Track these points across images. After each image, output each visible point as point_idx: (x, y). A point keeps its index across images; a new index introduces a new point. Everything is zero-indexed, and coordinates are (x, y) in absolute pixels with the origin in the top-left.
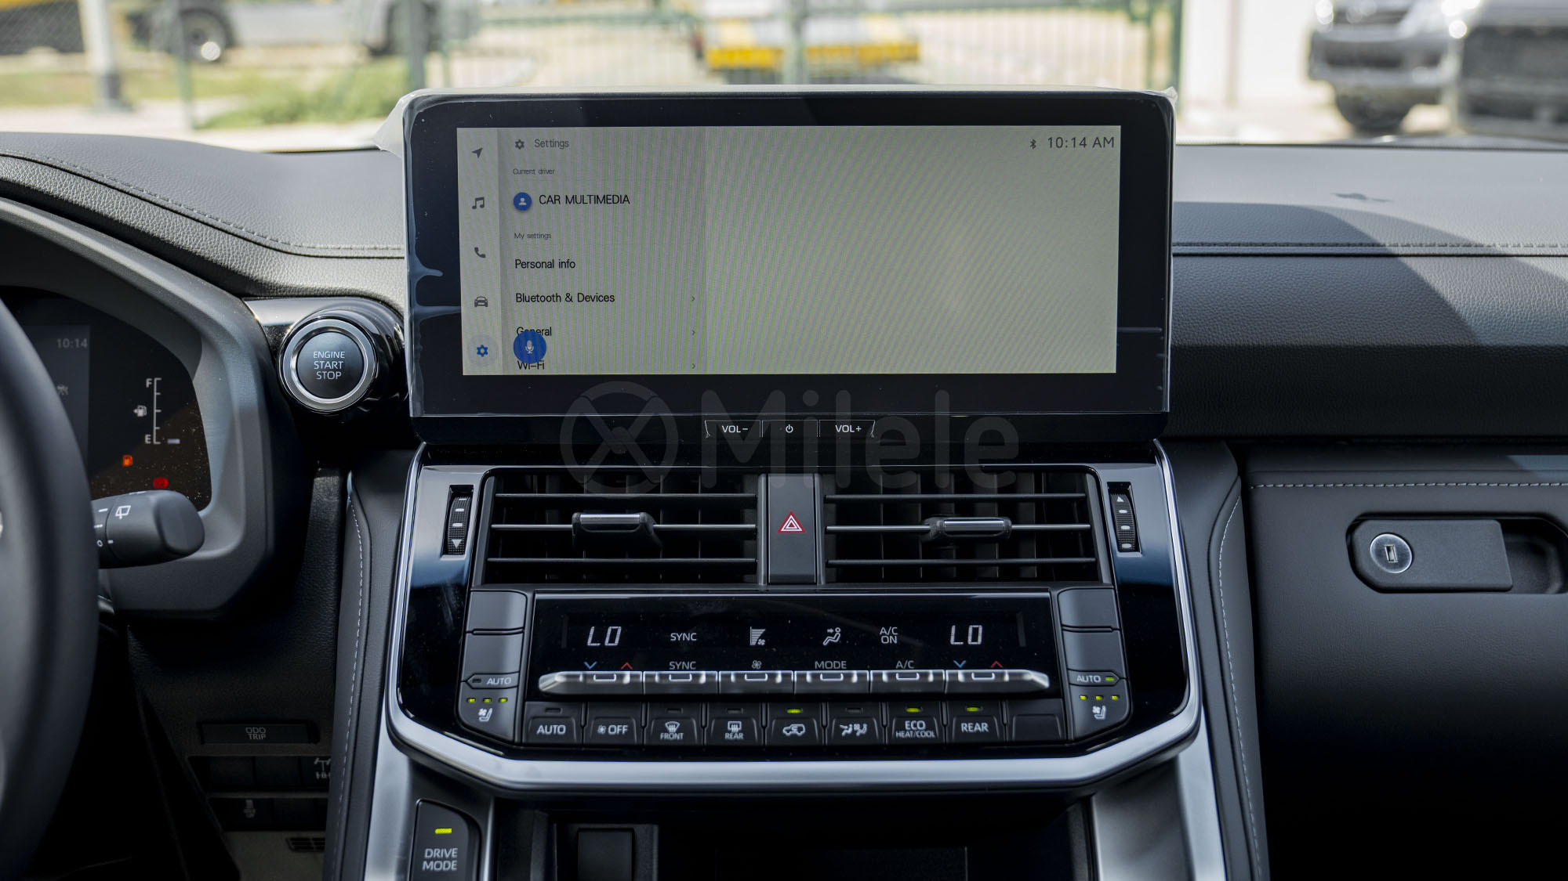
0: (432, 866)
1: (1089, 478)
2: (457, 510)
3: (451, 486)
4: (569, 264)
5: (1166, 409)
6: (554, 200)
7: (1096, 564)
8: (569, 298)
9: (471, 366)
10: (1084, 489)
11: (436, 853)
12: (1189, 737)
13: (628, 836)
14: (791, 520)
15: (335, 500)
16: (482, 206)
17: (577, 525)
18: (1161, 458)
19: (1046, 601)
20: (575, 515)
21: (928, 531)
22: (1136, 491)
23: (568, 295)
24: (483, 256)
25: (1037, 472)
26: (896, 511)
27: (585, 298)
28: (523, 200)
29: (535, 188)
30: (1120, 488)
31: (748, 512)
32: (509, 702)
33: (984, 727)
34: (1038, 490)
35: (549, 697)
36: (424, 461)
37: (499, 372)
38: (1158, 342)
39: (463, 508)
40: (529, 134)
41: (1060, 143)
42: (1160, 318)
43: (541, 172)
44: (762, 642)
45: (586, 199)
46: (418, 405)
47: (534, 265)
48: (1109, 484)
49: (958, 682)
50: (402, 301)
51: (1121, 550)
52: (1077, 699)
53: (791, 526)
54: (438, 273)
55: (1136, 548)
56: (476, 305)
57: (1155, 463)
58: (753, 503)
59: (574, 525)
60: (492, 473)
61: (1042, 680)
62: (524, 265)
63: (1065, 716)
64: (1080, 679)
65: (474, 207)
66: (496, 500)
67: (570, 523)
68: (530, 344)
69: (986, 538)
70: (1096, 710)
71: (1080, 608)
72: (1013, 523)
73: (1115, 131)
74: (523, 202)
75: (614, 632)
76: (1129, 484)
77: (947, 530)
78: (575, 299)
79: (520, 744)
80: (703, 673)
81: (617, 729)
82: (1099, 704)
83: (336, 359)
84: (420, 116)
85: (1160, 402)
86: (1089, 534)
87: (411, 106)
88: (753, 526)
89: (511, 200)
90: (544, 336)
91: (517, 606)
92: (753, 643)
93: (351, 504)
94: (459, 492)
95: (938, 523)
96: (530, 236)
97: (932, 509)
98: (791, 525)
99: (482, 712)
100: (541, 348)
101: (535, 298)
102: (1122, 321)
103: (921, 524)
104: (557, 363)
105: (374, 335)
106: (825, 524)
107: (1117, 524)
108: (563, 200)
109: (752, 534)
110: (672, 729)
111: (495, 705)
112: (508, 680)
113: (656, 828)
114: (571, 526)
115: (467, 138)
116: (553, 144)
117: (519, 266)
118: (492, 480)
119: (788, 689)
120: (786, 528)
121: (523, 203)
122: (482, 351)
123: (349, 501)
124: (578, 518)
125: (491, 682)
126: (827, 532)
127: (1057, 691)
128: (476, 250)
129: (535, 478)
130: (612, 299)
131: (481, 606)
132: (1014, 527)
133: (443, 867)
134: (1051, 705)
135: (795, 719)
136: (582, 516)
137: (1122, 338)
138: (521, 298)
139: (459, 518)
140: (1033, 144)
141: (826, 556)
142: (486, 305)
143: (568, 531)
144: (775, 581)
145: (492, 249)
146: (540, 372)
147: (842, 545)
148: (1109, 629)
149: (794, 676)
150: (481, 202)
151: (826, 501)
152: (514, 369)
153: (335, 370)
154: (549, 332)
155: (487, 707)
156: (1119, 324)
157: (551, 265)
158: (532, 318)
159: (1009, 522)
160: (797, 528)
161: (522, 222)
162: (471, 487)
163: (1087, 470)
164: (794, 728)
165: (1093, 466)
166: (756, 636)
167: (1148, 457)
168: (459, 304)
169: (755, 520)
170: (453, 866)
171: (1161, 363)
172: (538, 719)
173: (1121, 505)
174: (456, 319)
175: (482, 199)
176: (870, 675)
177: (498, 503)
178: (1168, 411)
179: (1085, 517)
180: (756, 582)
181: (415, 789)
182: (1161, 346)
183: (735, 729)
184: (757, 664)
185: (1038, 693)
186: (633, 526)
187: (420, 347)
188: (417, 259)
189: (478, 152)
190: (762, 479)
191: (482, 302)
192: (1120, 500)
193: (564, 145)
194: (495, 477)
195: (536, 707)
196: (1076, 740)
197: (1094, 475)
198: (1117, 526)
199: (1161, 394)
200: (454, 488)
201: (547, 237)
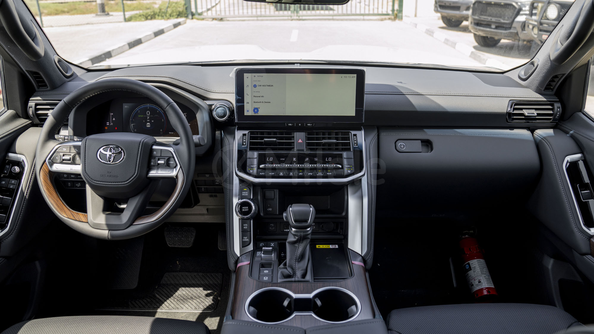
0: (244, 195)
1: (350, 133)
4: (263, 96)
6: (260, 86)
7: (350, 148)
8: (263, 102)
9: (246, 114)
10: (349, 135)
11: (244, 193)
12: (364, 175)
13: (273, 192)
14: (300, 140)
15: (220, 135)
17: (265, 141)
19: (342, 153)
21: (322, 142)
22: (357, 135)
24: (248, 95)
25: (342, 132)
26: (318, 139)
27: (266, 102)
29: (257, 84)
30: (355, 135)
31: (292, 138)
32: (255, 170)
33: (331, 174)
34: (342, 135)
35: (261, 168)
36: (238, 130)
37: (251, 115)
38: (362, 111)
39: (245, 137)
40: (256, 75)
41: (346, 77)
42: (363, 107)
43: (258, 81)
44: (295, 160)
45: (266, 86)
46: (237, 120)
47: (257, 97)
48: (353, 134)
49: (327, 167)
50: (234, 103)
51: (354, 146)
52: (346, 169)
53: (300, 141)
54: (240, 98)
55: (357, 145)
57: (361, 131)
58: (294, 137)
60: (250, 132)
61: (340, 166)
62: (255, 97)
63: (344, 172)
64: (347, 166)
65: (247, 87)
67: (263, 140)
68: (256, 110)
69: (333, 143)
70: (349, 171)
71: (347, 155)
73: (355, 75)
75: (271, 158)
77: (326, 142)
79: (257, 176)
80: (286, 165)
81: (273, 174)
82: (349, 170)
83: (222, 112)
84: (238, 71)
85: (362, 121)
86: (350, 143)
87: (236, 70)
89: (253, 85)
91: (256, 154)
92: (294, 160)
94: (244, 135)
95: (324, 141)
96: (256, 92)
97: (324, 138)
99: (251, 171)
100: (258, 111)
101: (257, 102)
102: (356, 107)
103: (322, 141)
104: (261, 113)
105: (229, 108)
108: (262, 86)
109: (294, 142)
110: (281, 174)
111: (253, 170)
112: (255, 166)
113: (278, 190)
115: (246, 75)
116: (260, 76)
118: (249, 133)
119: (299, 168)
121: (255, 86)
122: (248, 111)
123: (223, 136)
125: (252, 166)
126: (306, 142)
127: (342, 168)
129: (258, 133)
130: (270, 102)
131: (249, 154)
132: (337, 141)
133: (245, 195)
134: (341, 170)
135: (301, 172)
136: (265, 139)
137: (356, 110)
138: (255, 102)
139: (244, 139)
140: (342, 77)
141: (306, 146)
143: (263, 142)
144: (298, 150)
145: (250, 94)
146: (258, 115)
147: (308, 144)
148: (351, 158)
149: (301, 165)
151: (306, 137)
152: (253, 114)
153: (222, 114)
154: (259, 108)
155: (252, 170)
156: (356, 108)
157: (260, 97)
158: (256, 105)
161: (254, 89)
162: (246, 134)
164: (301, 174)
165: (351, 131)
166: (294, 159)
167: (360, 129)
168: (244, 103)
169: (294, 140)
170: (247, 195)
171: (362, 114)
172: (260, 172)
173: (355, 138)
174: (243, 106)
175: (248, 85)
176: (313, 165)
177: (251, 137)
178: (364, 122)
179: (349, 140)
180: (294, 150)
181: (240, 183)
182: (363, 111)
183: (291, 174)
184: (295, 164)
185: (339, 168)
186: (274, 141)
187: (237, 111)
188: (237, 96)
189: (248, 78)
190: (295, 133)
191: (248, 103)
192: (355, 137)
193: (262, 76)
195: (260, 170)
196: (345, 176)
197: (351, 133)
198: (354, 141)
199: (362, 119)
200: (243, 134)
201: (259, 92)
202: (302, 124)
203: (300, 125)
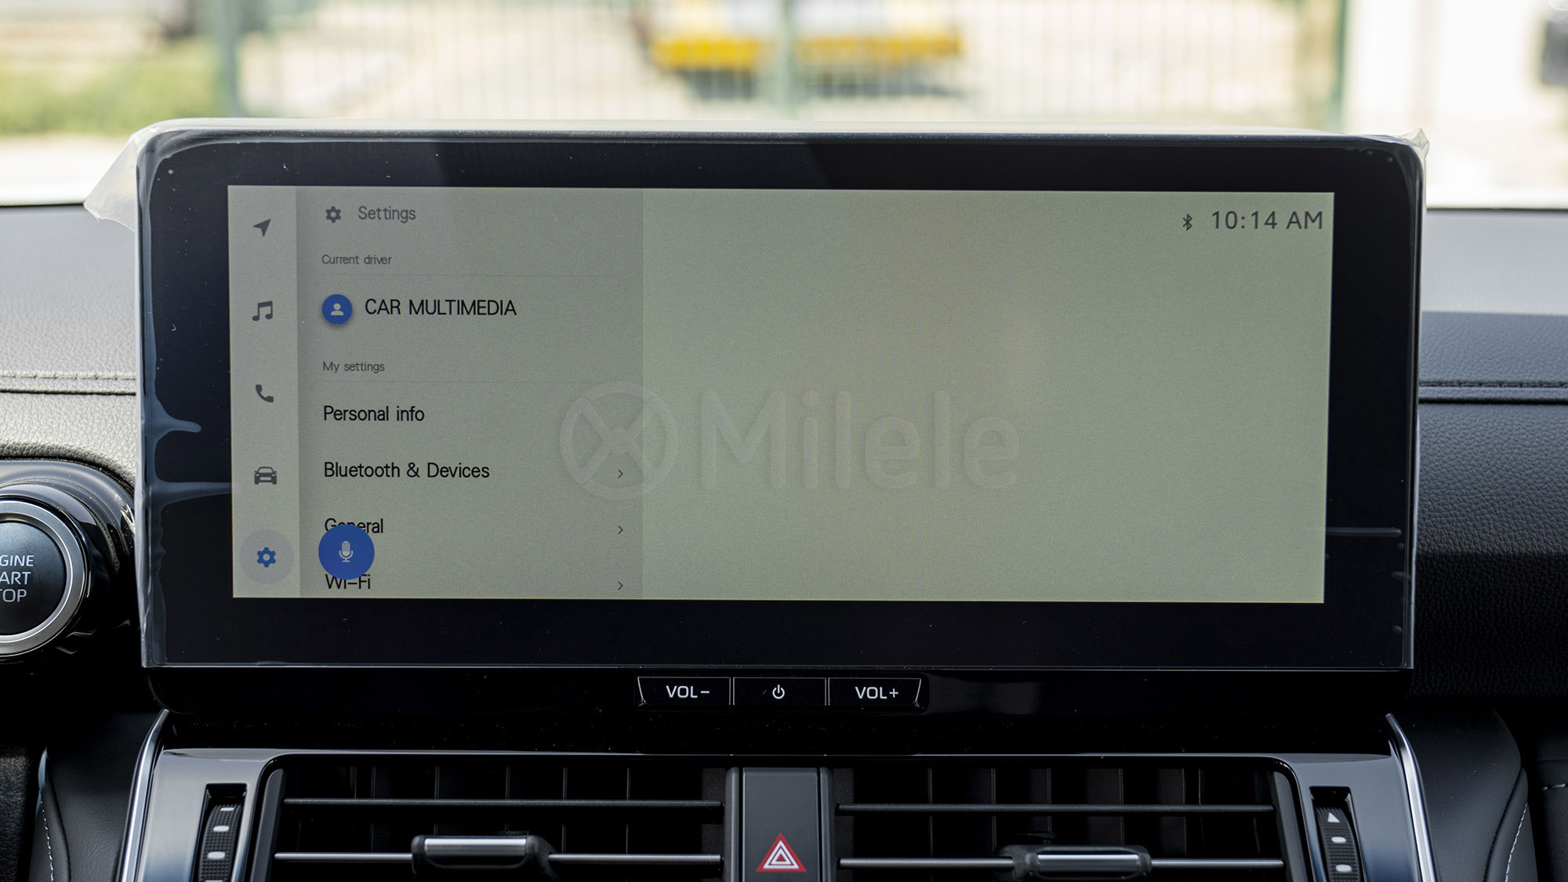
1: (1279, 778)
2: (218, 829)
3: (210, 787)
4: (413, 414)
5: (1409, 664)
6: (390, 307)
8: (413, 471)
9: (247, 583)
10: (1269, 797)
14: (781, 848)
15: (19, 798)
16: (269, 317)
17: (421, 857)
18: (1399, 746)
20: (416, 840)
21: (1008, 869)
22: (1357, 801)
23: (411, 466)
24: (270, 399)
25: (1192, 766)
27: (443, 471)
28: (337, 306)
29: (357, 287)
30: (1332, 798)
31: (708, 830)
36: (168, 740)
37: (294, 593)
38: (1396, 552)
39: (226, 825)
40: (349, 197)
41: (1232, 221)
42: (1401, 516)
43: (369, 260)
45: (444, 307)
46: (156, 647)
47: (355, 415)
48: (1315, 790)
54: (193, 427)
56: (257, 481)
57: (1389, 753)
58: (717, 815)
59: (415, 856)
60: (278, 763)
62: (339, 415)
65: (256, 318)
66: (283, 809)
67: (408, 851)
72: (1154, 856)
73: (1324, 202)
74: (337, 312)
76: (1346, 790)
77: (1042, 869)
78: (423, 472)
83: (21, 569)
84: (165, 164)
85: (1397, 654)
87: (151, 148)
88: (717, 857)
89: (317, 307)
90: (371, 534)
93: (43, 807)
94: (222, 795)
95: (1028, 858)
96: (349, 367)
97: (1022, 832)
98: (781, 859)
100: (365, 554)
101: (354, 471)
102: (1334, 517)
103: (996, 855)
104: (393, 578)
105: (85, 526)
106: (837, 855)
107: (1329, 861)
108: (404, 307)
109: (716, 872)
114: (409, 856)
115: (245, 202)
116: (390, 213)
117: (330, 417)
118: (278, 775)
120: (771, 864)
122: (266, 557)
123: (39, 802)
124: (422, 845)
126: (839, 867)
128: (259, 388)
129: (353, 770)
130: (485, 472)
132: (1156, 863)
136: (429, 842)
137: (1333, 544)
138: (332, 470)
139: (219, 842)
140: (1188, 223)
142: (274, 481)
143: (403, 866)
145: (285, 385)
146: (364, 593)
150: (266, 310)
151: (838, 813)
152: (319, 588)
153: (16, 586)
154: (379, 528)
156: (1329, 524)
157: (383, 416)
158: (350, 502)
159: (1147, 856)
160: (790, 864)
161: (333, 342)
162: (242, 788)
163: (1277, 766)
165: (1287, 759)
167: (1379, 744)
168: (229, 480)
169: (720, 849)
171: (1400, 587)
173: (1335, 830)
174: (222, 505)
175: (270, 304)
177: (286, 814)
178: (1412, 668)
179: (1275, 849)
182: (1402, 561)
186: (515, 859)
187: (161, 549)
188: (157, 404)
189: (263, 226)
190: (733, 776)
191: (270, 477)
192: (1332, 818)
193: (408, 215)
194: (284, 771)
197: (1289, 773)
198: (1329, 865)
199: (1399, 640)
200: (210, 788)
201: (379, 368)
202: (803, 690)
203: (779, 693)
